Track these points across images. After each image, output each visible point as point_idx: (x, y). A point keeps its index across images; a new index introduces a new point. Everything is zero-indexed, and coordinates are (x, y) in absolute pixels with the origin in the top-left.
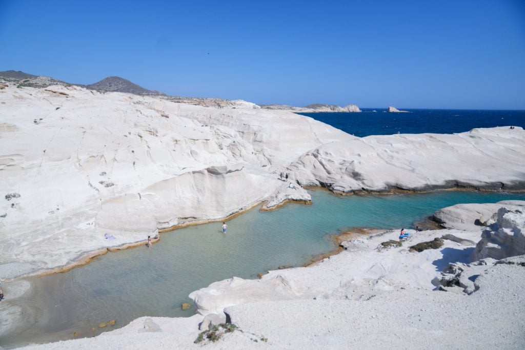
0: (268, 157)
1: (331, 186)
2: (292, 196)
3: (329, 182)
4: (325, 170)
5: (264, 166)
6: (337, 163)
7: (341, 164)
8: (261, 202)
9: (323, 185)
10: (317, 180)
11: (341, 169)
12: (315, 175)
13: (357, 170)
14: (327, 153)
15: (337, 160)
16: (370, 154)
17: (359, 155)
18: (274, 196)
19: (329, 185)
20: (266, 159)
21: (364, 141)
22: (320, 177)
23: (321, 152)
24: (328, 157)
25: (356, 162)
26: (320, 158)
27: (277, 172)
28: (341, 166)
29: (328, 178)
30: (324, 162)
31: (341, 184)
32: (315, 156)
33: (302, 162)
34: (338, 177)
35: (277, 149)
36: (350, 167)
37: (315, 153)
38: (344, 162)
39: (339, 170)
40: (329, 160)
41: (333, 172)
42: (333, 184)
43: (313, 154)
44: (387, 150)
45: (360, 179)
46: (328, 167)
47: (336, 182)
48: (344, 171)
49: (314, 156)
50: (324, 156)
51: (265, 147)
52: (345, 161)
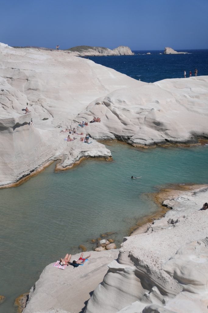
0: (48, 108)
1: (129, 139)
2: (89, 152)
3: (126, 134)
4: (119, 121)
5: (44, 119)
6: (133, 112)
7: (138, 113)
8: (52, 161)
9: (119, 139)
10: (112, 133)
11: (138, 119)
12: (108, 127)
13: (158, 119)
14: (120, 101)
15: (133, 109)
16: (169, 100)
17: (158, 102)
18: (67, 153)
19: (126, 137)
20: (45, 110)
21: (159, 85)
22: (115, 129)
23: (112, 99)
24: (123, 106)
25: (155, 110)
26: (112, 107)
27: (62, 125)
28: (138, 116)
29: (124, 130)
30: (118, 112)
31: (141, 135)
32: (107, 105)
33: (91, 113)
34: (136, 128)
35: (57, 98)
36: (150, 116)
37: (106, 101)
38: (141, 111)
39: (137, 120)
40: (124, 109)
41: (131, 123)
42: (131, 137)
43: (104, 102)
44: (186, 95)
45: (162, 130)
46: (123, 117)
47: (135, 134)
48: (142, 121)
49: (105, 104)
50: (117, 105)
51: (42, 96)
52: (142, 109)
